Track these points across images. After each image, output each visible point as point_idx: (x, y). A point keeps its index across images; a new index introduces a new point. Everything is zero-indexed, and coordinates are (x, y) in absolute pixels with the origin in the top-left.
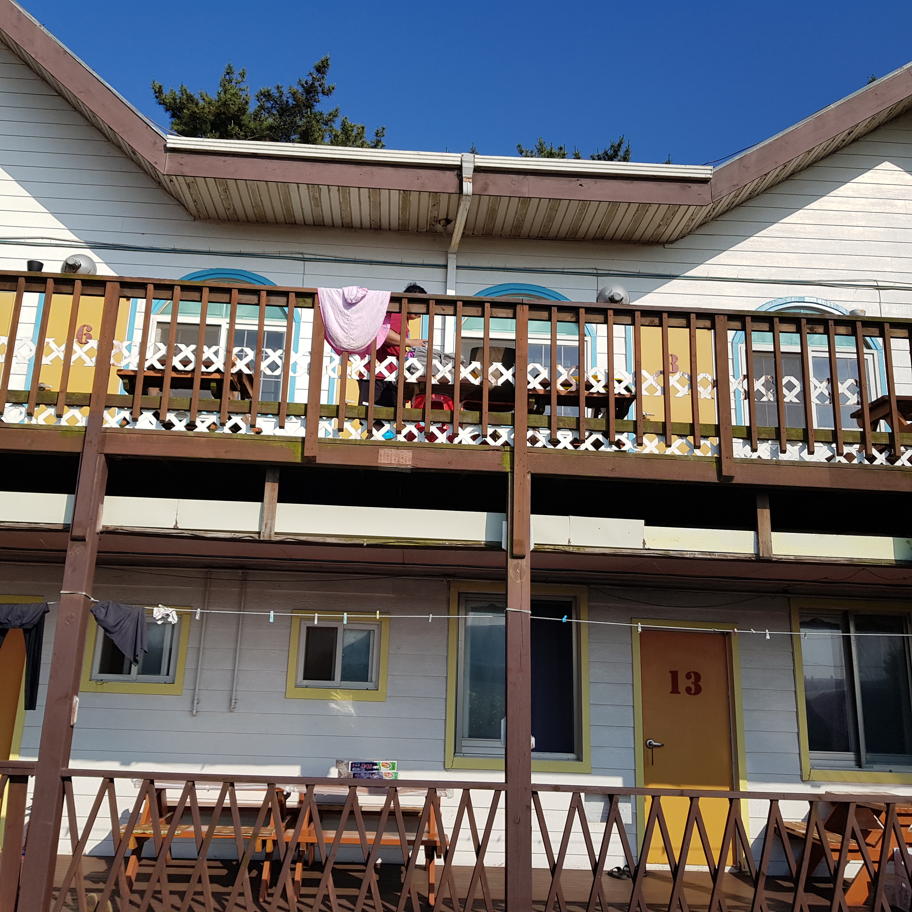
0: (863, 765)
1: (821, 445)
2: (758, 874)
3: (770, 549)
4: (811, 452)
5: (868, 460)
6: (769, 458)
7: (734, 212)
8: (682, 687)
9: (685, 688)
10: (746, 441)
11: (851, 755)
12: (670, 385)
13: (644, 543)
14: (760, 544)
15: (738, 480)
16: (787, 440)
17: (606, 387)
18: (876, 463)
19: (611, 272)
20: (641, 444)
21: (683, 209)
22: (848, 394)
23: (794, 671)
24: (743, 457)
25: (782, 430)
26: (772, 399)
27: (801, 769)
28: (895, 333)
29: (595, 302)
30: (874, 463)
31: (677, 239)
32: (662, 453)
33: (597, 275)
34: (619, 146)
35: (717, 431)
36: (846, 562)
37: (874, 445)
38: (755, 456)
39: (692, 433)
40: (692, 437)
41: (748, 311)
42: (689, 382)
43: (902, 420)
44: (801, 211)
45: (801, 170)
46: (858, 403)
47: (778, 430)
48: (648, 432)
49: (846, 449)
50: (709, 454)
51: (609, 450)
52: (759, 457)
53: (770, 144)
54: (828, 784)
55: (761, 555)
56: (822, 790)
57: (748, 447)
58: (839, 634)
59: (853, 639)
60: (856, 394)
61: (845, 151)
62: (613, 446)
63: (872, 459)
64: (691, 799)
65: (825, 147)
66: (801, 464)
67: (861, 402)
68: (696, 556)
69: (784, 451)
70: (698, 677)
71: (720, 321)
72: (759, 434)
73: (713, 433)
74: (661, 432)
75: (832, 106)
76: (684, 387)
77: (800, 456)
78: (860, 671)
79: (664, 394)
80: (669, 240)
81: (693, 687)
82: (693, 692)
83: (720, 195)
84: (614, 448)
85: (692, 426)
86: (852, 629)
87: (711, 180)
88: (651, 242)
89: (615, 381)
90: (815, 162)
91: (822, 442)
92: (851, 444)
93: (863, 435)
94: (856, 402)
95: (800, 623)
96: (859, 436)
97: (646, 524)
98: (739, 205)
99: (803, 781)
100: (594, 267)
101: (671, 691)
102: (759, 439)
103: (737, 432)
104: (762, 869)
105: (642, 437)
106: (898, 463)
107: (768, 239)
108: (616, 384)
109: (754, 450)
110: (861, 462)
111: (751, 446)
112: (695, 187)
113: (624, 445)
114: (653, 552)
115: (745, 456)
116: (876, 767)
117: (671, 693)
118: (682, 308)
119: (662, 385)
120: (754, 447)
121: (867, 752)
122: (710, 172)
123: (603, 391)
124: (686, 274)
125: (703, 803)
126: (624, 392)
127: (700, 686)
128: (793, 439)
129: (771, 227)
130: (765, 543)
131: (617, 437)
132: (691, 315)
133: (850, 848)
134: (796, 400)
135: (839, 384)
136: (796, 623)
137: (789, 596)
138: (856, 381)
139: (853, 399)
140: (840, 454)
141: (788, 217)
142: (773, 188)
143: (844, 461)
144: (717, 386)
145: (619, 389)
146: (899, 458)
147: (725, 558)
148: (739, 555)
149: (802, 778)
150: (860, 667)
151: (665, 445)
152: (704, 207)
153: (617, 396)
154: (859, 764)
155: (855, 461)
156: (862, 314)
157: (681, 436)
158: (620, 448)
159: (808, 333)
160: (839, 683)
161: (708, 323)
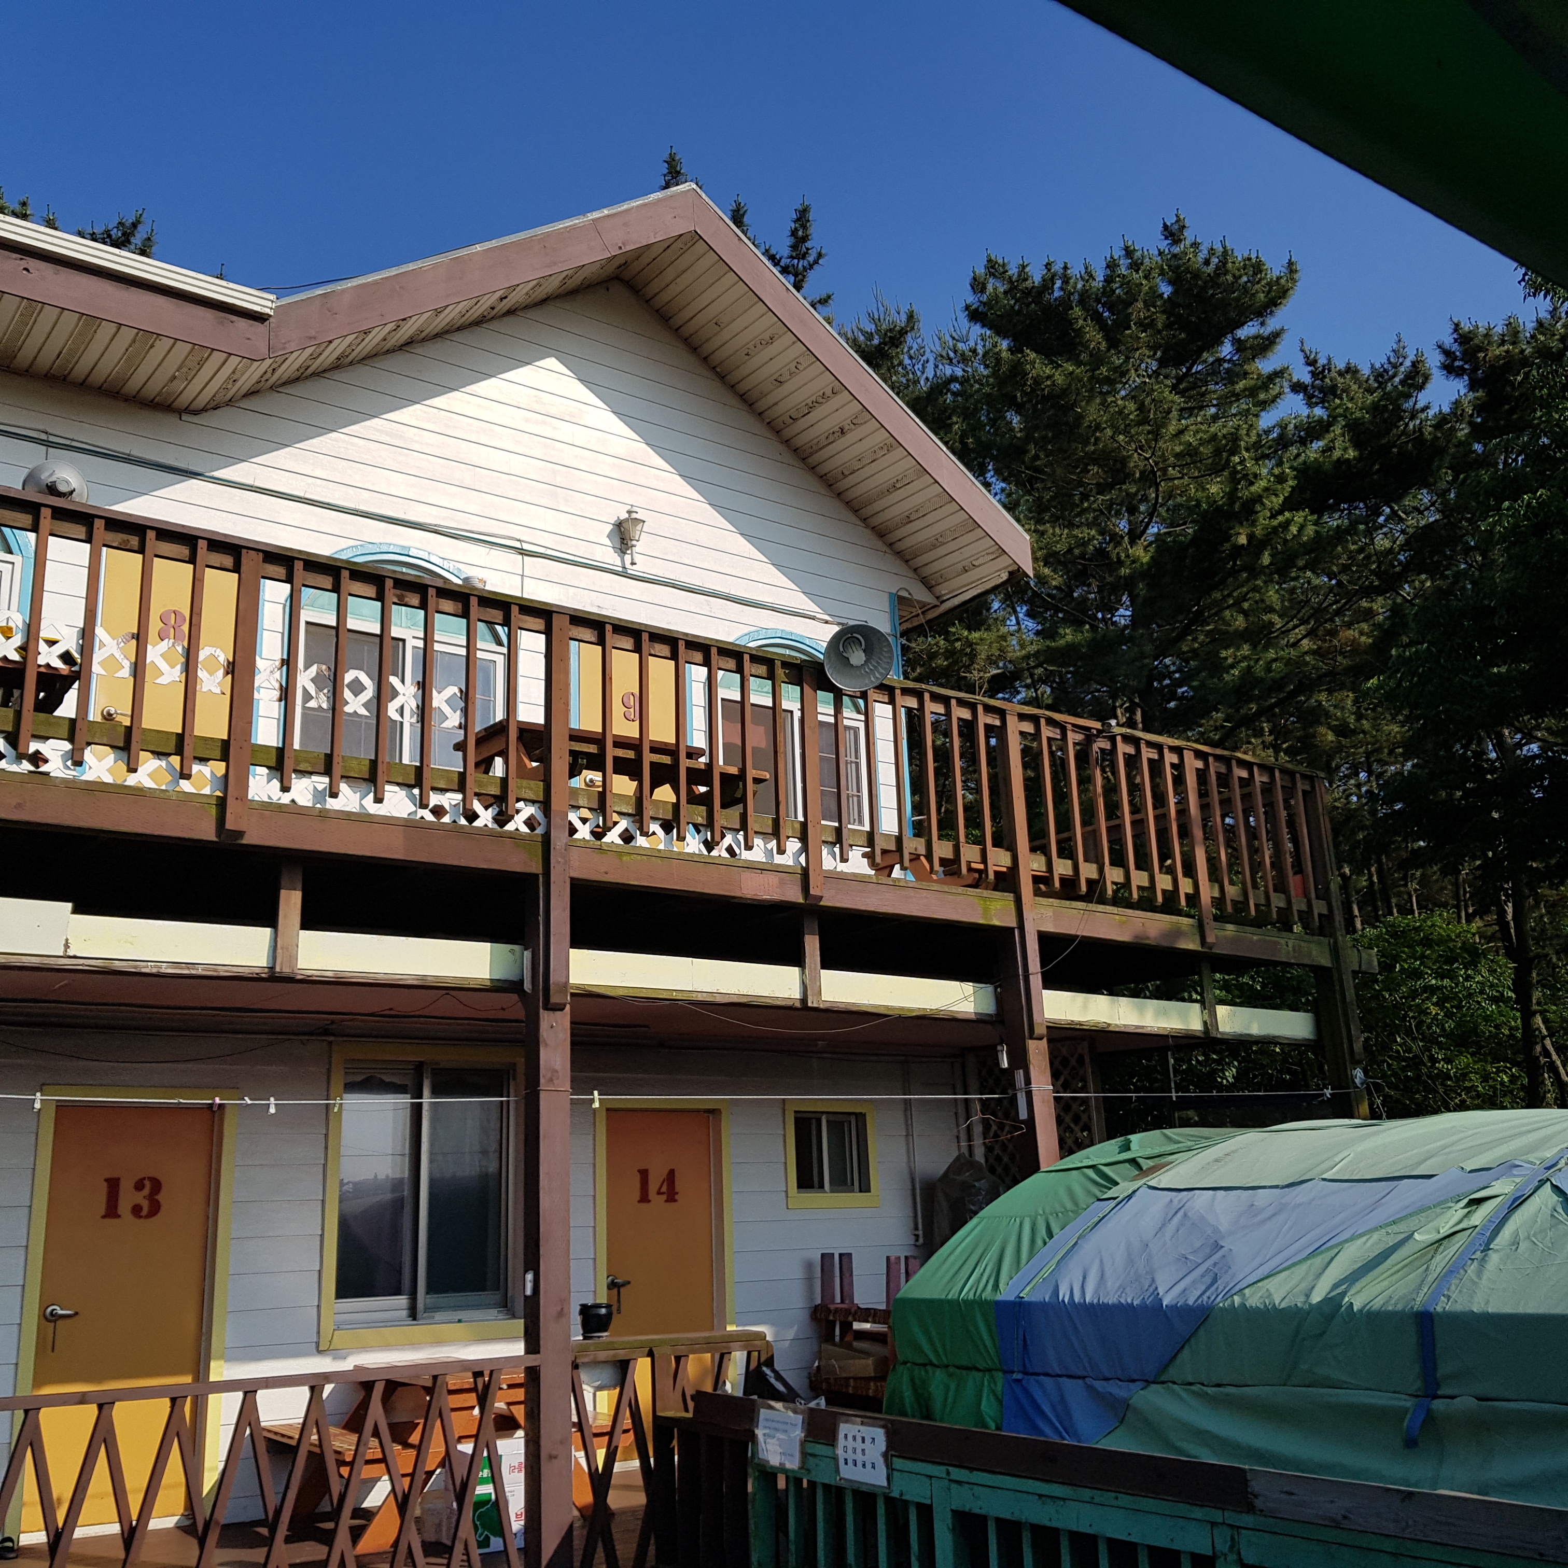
0: (419, 1315)
1: (397, 788)
2: (207, 1525)
3: (294, 958)
4: (379, 800)
5: (467, 818)
6: (310, 805)
7: (309, 384)
8: (124, 1207)
9: (130, 1207)
10: (274, 772)
11: (402, 1301)
12: (148, 661)
13: (67, 946)
14: (279, 950)
15: (252, 838)
16: (342, 777)
17: (23, 649)
18: (477, 823)
19: (74, 444)
20: (79, 763)
21: (218, 357)
22: (447, 710)
23: (325, 1166)
24: (266, 800)
25: (336, 760)
26: (325, 706)
27: (319, 1332)
28: (526, 622)
29: (20, 488)
30: (475, 824)
31: (204, 410)
32: (119, 782)
33: (48, 444)
34: (135, 225)
35: (225, 750)
36: (415, 983)
37: (476, 794)
38: (286, 799)
39: (179, 751)
40: (178, 758)
41: (300, 552)
42: (183, 660)
43: (526, 761)
44: (418, 406)
45: (424, 340)
46: (460, 727)
47: (329, 758)
48: (96, 741)
49: (435, 799)
50: (207, 791)
51: (14, 768)
52: (293, 801)
53: (375, 283)
54: (360, 1352)
55: (278, 969)
56: (347, 1365)
57: (276, 784)
58: (405, 1100)
59: (425, 1108)
60: (459, 712)
61: (494, 325)
62: (24, 761)
63: (472, 816)
64: (100, 1407)
65: (464, 311)
66: (362, 819)
67: (464, 726)
68: (163, 970)
69: (334, 795)
70: (157, 1186)
71: (248, 559)
72: (297, 762)
73: (218, 754)
74: (122, 745)
75: (478, 248)
76: (172, 667)
77: (361, 805)
78: (431, 1161)
79: (135, 677)
80: (191, 408)
81: (145, 1205)
82: (145, 1212)
83: (284, 348)
84: (26, 766)
85: (180, 738)
86: (426, 1092)
87: (271, 320)
88: (158, 404)
89: (41, 641)
90: (447, 332)
91: (398, 784)
92: (443, 791)
93: (462, 776)
94: (457, 724)
95: (346, 1085)
96: (456, 779)
97: (75, 911)
98: (317, 374)
99: (320, 1352)
100: (41, 427)
101: (103, 1212)
102: (295, 771)
103: (258, 755)
104: (216, 1516)
105: (83, 750)
106: (510, 827)
107: (362, 442)
108: (43, 647)
109: (285, 789)
110: (455, 821)
111: (282, 782)
112: (242, 323)
113: (46, 761)
114: (81, 961)
115: (269, 797)
116: (438, 1316)
117: (104, 1217)
118: (183, 526)
119: (133, 660)
120: (285, 784)
121: (427, 1293)
122: (269, 304)
123: (15, 657)
124: (216, 474)
125: (121, 1412)
126: (58, 664)
127: (158, 1202)
128: (352, 774)
129: (368, 423)
130: (287, 949)
131: (33, 747)
132: (200, 541)
133: (367, 1458)
134: (363, 712)
135: (435, 693)
136: (338, 1082)
137: (331, 1038)
138: (461, 691)
139: (454, 719)
140: (423, 806)
141: (397, 412)
142: (375, 359)
143: (430, 817)
144: (233, 673)
145: (49, 657)
146: (511, 818)
147: (215, 974)
148: (240, 970)
149: (318, 1347)
150: (431, 1154)
151: (125, 768)
152: (256, 364)
153: (42, 670)
154: (413, 1314)
155: (446, 819)
156: (480, 586)
157: (158, 754)
158: (38, 767)
159: (395, 603)
160: (397, 1185)
161: (228, 561)
